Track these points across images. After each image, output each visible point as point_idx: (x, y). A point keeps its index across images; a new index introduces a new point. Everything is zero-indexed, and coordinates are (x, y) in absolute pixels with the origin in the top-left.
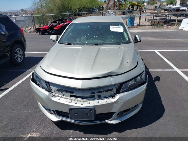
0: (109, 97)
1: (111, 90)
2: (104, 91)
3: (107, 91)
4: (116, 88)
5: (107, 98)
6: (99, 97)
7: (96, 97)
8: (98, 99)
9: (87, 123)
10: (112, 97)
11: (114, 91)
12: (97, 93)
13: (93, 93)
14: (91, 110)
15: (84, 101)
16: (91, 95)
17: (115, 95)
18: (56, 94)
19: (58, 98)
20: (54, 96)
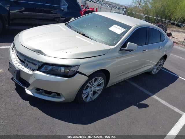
1: (35, 65)
2: (31, 62)
3: (33, 63)
4: (39, 65)
5: (30, 69)
6: (27, 66)
7: (26, 64)
10: (33, 71)
11: (37, 67)
13: (25, 60)
14: (16, 71)
15: (19, 63)
16: (24, 60)
17: (35, 70)
18: (14, 50)
19: (13, 52)
20: (12, 50)
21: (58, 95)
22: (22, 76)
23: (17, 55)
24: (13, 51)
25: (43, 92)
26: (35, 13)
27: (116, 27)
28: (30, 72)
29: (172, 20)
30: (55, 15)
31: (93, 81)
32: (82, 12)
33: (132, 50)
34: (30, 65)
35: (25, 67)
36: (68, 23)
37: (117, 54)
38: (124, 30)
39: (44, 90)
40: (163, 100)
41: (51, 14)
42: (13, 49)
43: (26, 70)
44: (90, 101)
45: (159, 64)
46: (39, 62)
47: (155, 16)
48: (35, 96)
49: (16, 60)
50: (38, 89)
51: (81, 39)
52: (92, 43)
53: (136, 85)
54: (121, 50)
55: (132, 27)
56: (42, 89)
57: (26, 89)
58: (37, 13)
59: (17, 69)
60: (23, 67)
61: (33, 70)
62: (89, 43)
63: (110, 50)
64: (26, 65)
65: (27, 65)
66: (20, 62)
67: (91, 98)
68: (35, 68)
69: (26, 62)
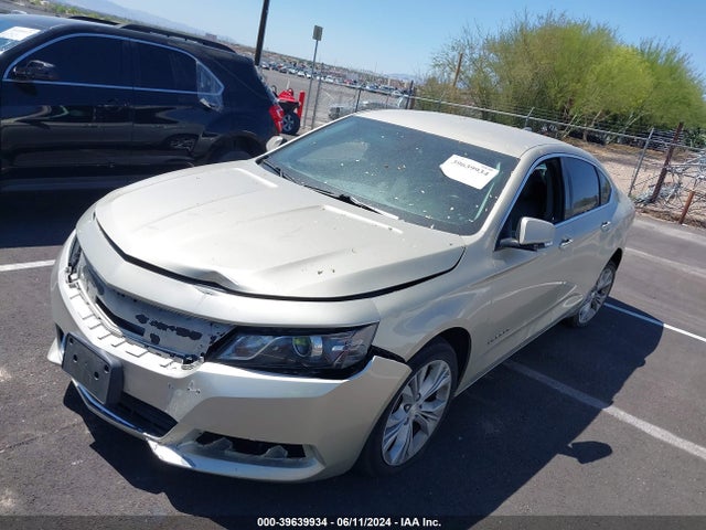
0: (178, 356)
1: (196, 336)
2: (172, 328)
3: (182, 332)
4: (213, 338)
5: (172, 355)
6: (154, 344)
7: (147, 336)
8: (146, 347)
9: (115, 419)
10: (187, 362)
11: (204, 344)
12: (152, 324)
13: (142, 319)
14: (106, 368)
15: (113, 333)
16: (136, 322)
17: (195, 358)
18: (79, 281)
19: (75, 291)
20: (70, 280)
21: (296, 452)
22: (134, 388)
23: (98, 301)
24: (71, 287)
25: (227, 447)
26: (90, 125)
27: (461, 164)
28: (175, 370)
29: (575, 121)
30: (170, 126)
31: (422, 378)
32: (278, 112)
33: (541, 245)
34: (167, 337)
35: (145, 350)
36: (266, 157)
37: (490, 263)
38: (494, 173)
39: (228, 437)
40: (651, 421)
41: (153, 126)
42: (74, 276)
43: (152, 362)
44: (401, 462)
45: (601, 285)
46: (213, 323)
47: (517, 112)
48: (198, 469)
49: (98, 322)
50: (205, 438)
51: (349, 214)
52: (394, 229)
53: (538, 376)
54: (498, 246)
55: (519, 160)
56: (221, 436)
57: (152, 444)
58: (99, 125)
59: (110, 361)
60: (137, 349)
61: (188, 360)
62: (384, 229)
63: (464, 249)
64: (149, 339)
65: (155, 340)
66: (118, 330)
67: (406, 447)
68: (195, 352)
69: (149, 329)
